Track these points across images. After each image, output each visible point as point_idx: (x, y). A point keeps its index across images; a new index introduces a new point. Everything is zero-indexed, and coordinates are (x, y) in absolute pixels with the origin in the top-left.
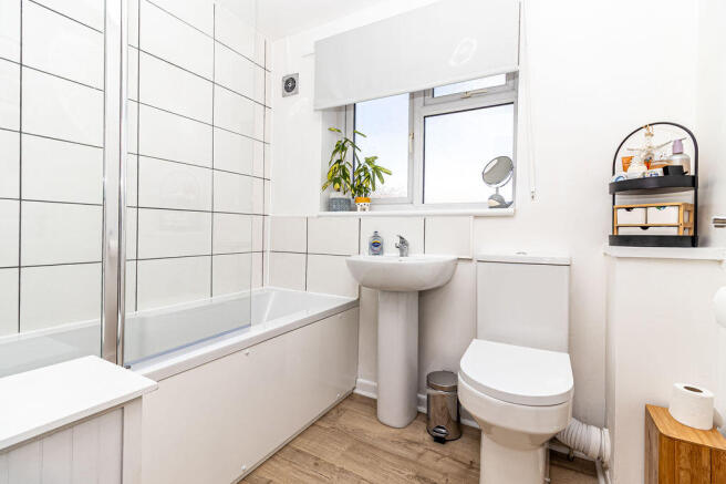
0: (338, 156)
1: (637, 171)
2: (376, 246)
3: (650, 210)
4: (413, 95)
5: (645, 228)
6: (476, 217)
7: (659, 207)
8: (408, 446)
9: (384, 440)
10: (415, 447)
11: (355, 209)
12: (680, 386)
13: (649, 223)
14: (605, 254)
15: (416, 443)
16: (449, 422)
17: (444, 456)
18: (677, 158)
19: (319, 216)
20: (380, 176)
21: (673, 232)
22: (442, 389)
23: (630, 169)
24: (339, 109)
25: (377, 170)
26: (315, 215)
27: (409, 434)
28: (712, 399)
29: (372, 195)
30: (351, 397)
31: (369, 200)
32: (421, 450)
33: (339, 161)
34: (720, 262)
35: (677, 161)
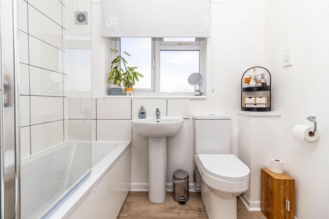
0: (115, 65)
1: (253, 84)
2: (142, 114)
3: (257, 98)
4: (154, 39)
5: (255, 104)
6: (191, 99)
7: (260, 97)
8: (172, 211)
9: (159, 212)
10: (174, 211)
11: (126, 94)
12: (273, 160)
13: (257, 103)
14: (238, 114)
15: (173, 208)
16: (185, 193)
17: (188, 210)
18: (263, 80)
19: (105, 98)
20: (136, 77)
21: (264, 106)
22: (182, 179)
23: (250, 83)
24: (112, 39)
25: (135, 74)
26: (102, 97)
27: (168, 205)
28: (283, 163)
29: (134, 87)
30: (129, 194)
31: (133, 90)
32: (177, 211)
33: (116, 68)
34: (280, 116)
35: (263, 81)
